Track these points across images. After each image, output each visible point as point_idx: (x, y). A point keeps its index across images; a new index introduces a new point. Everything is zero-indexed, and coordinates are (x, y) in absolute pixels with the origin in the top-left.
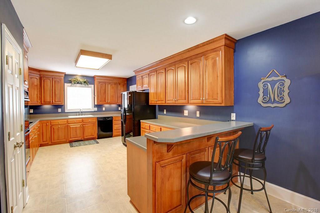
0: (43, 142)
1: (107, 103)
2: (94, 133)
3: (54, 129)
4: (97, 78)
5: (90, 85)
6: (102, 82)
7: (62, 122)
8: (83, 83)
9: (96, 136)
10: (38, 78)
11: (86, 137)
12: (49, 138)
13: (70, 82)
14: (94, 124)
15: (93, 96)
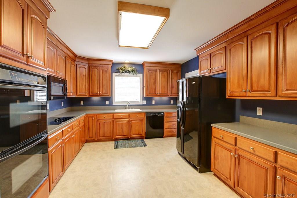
0: (89, 137)
1: (158, 95)
2: (142, 131)
3: (99, 123)
4: (146, 65)
5: (138, 74)
6: (152, 70)
7: (108, 116)
8: (131, 72)
9: (144, 135)
10: (87, 67)
11: (132, 136)
12: (95, 133)
13: (118, 71)
14: (142, 120)
15: (142, 87)
